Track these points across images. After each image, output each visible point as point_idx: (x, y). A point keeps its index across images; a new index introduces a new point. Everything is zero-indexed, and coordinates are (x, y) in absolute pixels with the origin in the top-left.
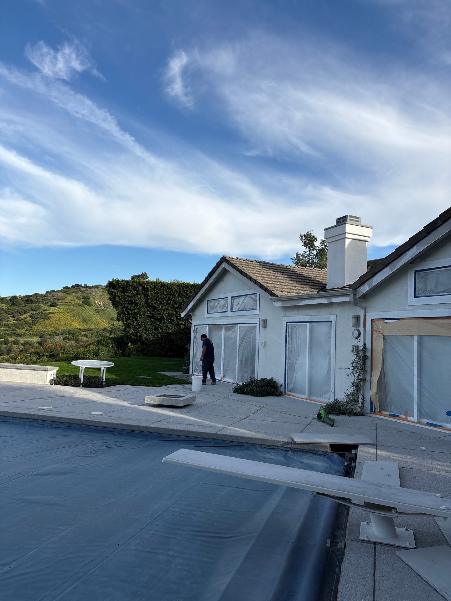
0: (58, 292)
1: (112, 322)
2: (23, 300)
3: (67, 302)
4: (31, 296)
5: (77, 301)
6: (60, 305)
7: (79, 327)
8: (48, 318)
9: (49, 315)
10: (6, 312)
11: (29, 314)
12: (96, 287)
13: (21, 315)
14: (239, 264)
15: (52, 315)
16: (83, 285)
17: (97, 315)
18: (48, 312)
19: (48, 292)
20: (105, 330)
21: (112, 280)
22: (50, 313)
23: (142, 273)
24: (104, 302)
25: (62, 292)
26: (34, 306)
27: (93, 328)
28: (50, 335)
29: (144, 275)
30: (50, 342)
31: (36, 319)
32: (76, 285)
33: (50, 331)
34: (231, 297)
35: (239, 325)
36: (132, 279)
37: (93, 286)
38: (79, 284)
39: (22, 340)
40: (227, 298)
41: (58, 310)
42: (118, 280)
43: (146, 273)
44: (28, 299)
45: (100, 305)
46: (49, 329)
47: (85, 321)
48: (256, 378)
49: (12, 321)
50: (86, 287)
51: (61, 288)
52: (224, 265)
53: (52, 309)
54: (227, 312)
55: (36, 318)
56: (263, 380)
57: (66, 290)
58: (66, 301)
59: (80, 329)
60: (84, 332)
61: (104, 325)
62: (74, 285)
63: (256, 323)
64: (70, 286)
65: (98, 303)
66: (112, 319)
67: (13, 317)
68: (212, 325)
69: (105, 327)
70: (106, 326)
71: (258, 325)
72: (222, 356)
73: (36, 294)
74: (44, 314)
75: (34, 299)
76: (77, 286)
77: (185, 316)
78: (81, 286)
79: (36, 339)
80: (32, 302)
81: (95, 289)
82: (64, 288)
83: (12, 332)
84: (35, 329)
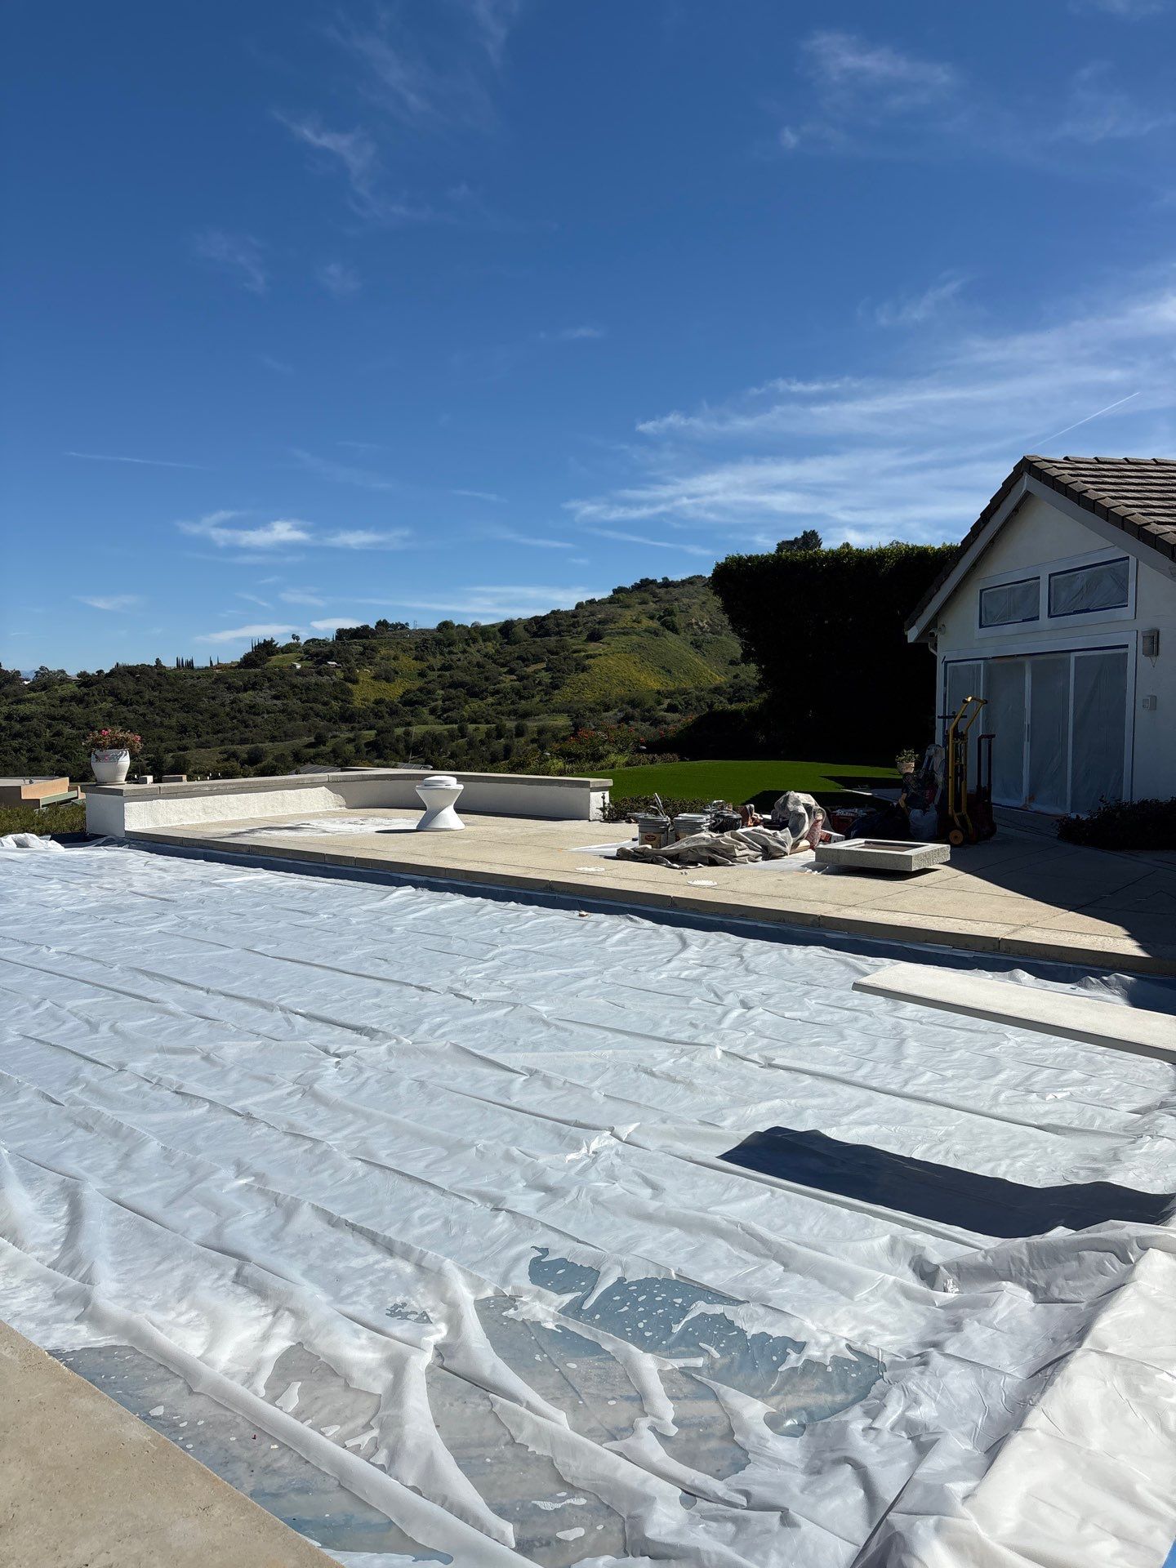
0: (602, 602)
1: (734, 670)
2: (526, 630)
3: (625, 628)
4: (544, 618)
5: (646, 623)
6: (610, 634)
7: (656, 686)
8: (584, 669)
9: (587, 662)
10: (494, 662)
11: (544, 665)
12: (690, 582)
13: (526, 666)
14: (1071, 475)
15: (591, 661)
16: (660, 580)
17: (697, 653)
18: (583, 654)
19: (579, 606)
20: (717, 690)
21: (726, 558)
22: (588, 657)
23: (805, 532)
24: (711, 619)
25: (610, 603)
26: (552, 641)
27: (688, 684)
28: (591, 710)
29: (810, 539)
30: (593, 727)
31: (558, 674)
32: (642, 581)
33: (591, 700)
34: (1050, 576)
35: (1073, 655)
36: (778, 551)
37: (683, 581)
38: (651, 578)
39: (532, 725)
40: (1039, 578)
41: (605, 646)
42: (741, 558)
43: (814, 534)
44: (539, 626)
45: (701, 628)
46: (589, 696)
47: (669, 671)
48: (1125, 798)
49: (508, 681)
50: (667, 584)
51: (606, 594)
52: (1027, 482)
53: (592, 647)
54: (1037, 618)
55: (559, 671)
56: (1144, 804)
57: (621, 596)
58: (621, 624)
59: (659, 692)
60: (667, 698)
61: (716, 679)
62: (638, 582)
63: (1126, 646)
64: (628, 585)
65: (697, 624)
66: (732, 663)
67: (511, 672)
68: (993, 658)
69: (717, 682)
70: (720, 680)
71: (1131, 652)
72: (1025, 743)
73: (553, 612)
74: (576, 660)
75: (551, 624)
76: (645, 585)
77: (922, 635)
78: (654, 582)
79: (562, 721)
80: (547, 634)
81: (689, 589)
82: (615, 591)
83: (512, 707)
84: (558, 697)
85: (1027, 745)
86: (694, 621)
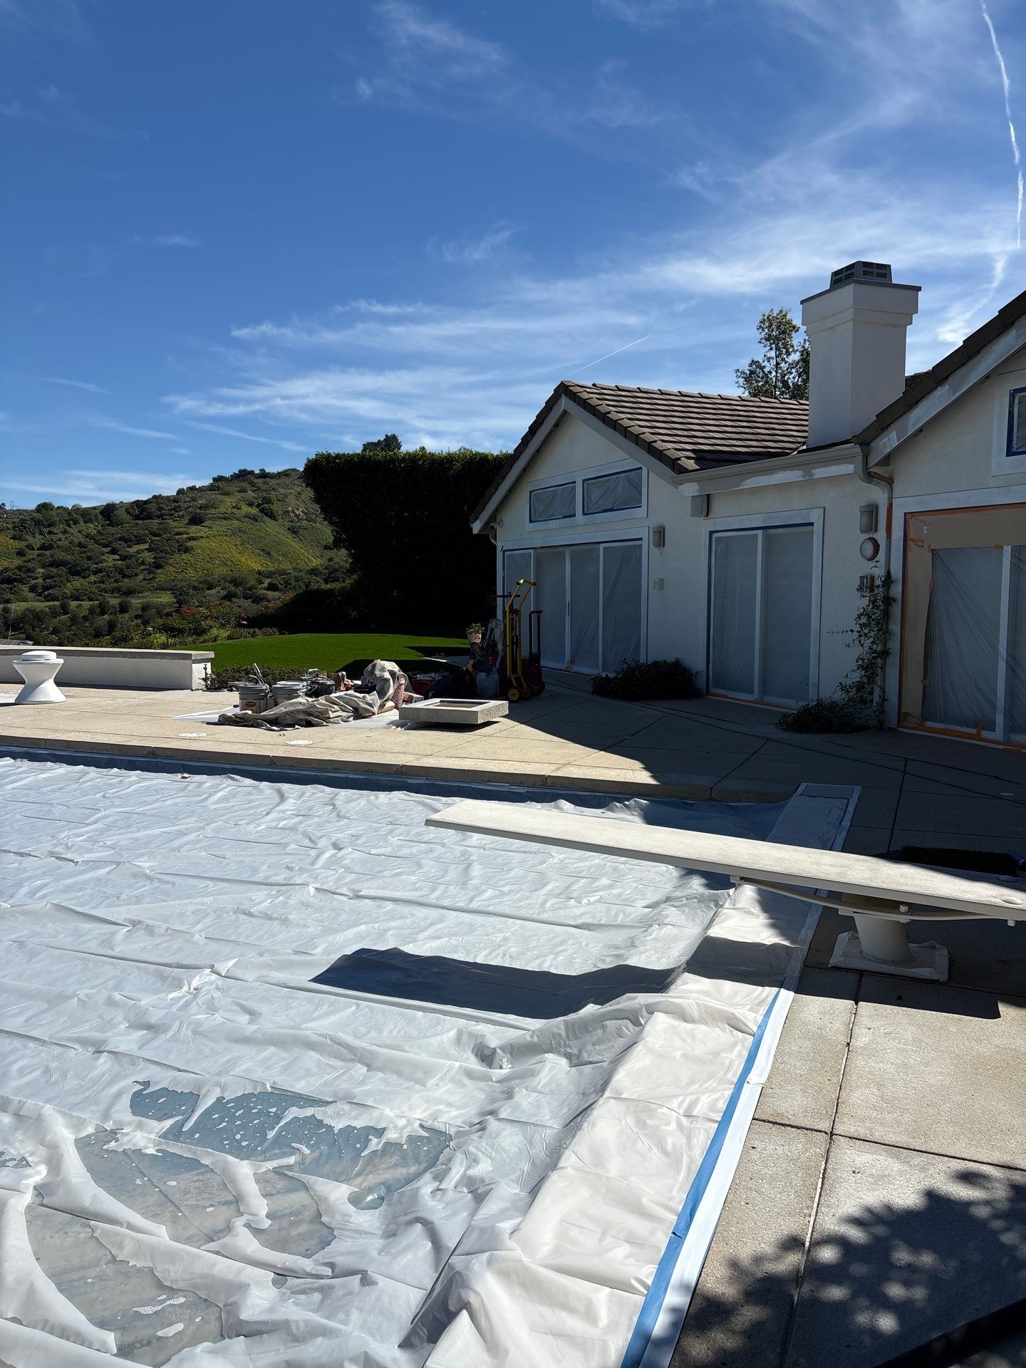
0: (202, 489)
1: (329, 554)
2: (128, 513)
3: (225, 513)
4: (146, 502)
5: (246, 509)
6: (211, 519)
7: (257, 567)
8: (187, 550)
9: (189, 544)
10: (96, 542)
11: (147, 546)
12: (286, 474)
13: (129, 546)
14: (598, 399)
15: (194, 543)
16: (257, 471)
17: (294, 538)
18: (185, 536)
19: (180, 492)
20: (313, 571)
21: (316, 455)
22: (190, 539)
23: (386, 436)
24: (306, 509)
25: (210, 490)
26: (154, 524)
27: (286, 566)
28: (195, 588)
29: (391, 442)
30: (197, 604)
31: (161, 555)
32: (240, 471)
33: (194, 579)
34: (584, 480)
35: (602, 546)
36: (364, 450)
37: (279, 473)
38: (249, 469)
39: (136, 602)
40: (575, 482)
41: (207, 530)
42: (329, 455)
43: (394, 438)
44: (141, 510)
45: (297, 516)
46: (192, 575)
47: (269, 554)
48: (642, 660)
49: (110, 561)
50: (264, 475)
51: (207, 482)
52: (564, 403)
53: (194, 530)
54: (574, 515)
55: (161, 552)
56: (656, 663)
57: (220, 484)
58: (222, 510)
59: (259, 573)
60: (267, 577)
61: (312, 562)
62: (237, 472)
63: (641, 539)
64: (227, 474)
65: (293, 512)
66: (326, 547)
67: (114, 552)
68: (541, 548)
69: (313, 564)
70: (316, 562)
71: (645, 543)
72: (567, 617)
73: (155, 497)
74: (178, 541)
75: (153, 508)
76: (243, 475)
77: (483, 529)
78: (252, 473)
79: (166, 598)
80: (149, 517)
81: (284, 480)
82: (214, 479)
83: (115, 585)
84: (162, 576)
85: (568, 619)
86: (290, 509)
